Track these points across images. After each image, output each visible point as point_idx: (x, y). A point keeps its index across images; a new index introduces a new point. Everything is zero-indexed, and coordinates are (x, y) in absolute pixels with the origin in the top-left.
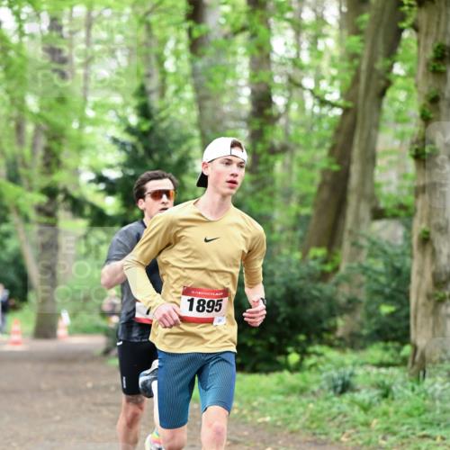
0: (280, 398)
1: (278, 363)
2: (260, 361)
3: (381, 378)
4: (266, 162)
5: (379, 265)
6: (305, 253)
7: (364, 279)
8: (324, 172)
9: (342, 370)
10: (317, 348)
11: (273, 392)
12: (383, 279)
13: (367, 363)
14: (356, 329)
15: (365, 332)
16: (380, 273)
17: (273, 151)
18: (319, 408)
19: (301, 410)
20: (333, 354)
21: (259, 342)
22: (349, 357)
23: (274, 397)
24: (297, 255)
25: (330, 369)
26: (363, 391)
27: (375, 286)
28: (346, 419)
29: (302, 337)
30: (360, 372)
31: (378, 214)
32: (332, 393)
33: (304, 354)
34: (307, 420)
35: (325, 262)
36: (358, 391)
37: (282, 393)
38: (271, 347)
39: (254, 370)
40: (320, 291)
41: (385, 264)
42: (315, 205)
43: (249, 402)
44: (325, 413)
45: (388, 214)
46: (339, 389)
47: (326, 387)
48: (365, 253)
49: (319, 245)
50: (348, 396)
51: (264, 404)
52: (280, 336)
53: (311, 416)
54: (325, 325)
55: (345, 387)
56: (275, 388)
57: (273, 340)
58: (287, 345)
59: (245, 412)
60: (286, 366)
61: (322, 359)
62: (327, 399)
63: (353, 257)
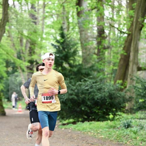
0: (107, 129)
1: (106, 118)
2: (100, 117)
3: (140, 123)
4: (102, 52)
5: (140, 86)
6: (115, 82)
7: (134, 90)
8: (122, 55)
9: (127, 120)
10: (119, 113)
11: (104, 128)
12: (141, 91)
13: (135, 118)
14: (132, 107)
15: (135, 108)
16: (140, 89)
17: (105, 48)
18: (120, 133)
19: (114, 133)
20: (124, 115)
21: (100, 111)
22: (130, 116)
23: (105, 129)
24: (113, 82)
25: (124, 120)
26: (134, 127)
27: (138, 93)
28: (129, 137)
29: (114, 109)
30: (133, 121)
31: (139, 69)
32: (124, 128)
33: (115, 115)
34: (116, 137)
35: (122, 85)
36: (133, 127)
37: (108, 128)
38: (104, 113)
39: (98, 121)
40: (120, 94)
41: (142, 85)
42: (118, 66)
43: (97, 131)
44: (122, 134)
45: (143, 69)
46: (126, 127)
47: (122, 126)
48: (135, 82)
49: (120, 79)
50: (129, 129)
51: (102, 132)
52: (107, 109)
53: (117, 135)
54: (122, 106)
55: (128, 126)
56: (105, 126)
57: (104, 110)
58: (109, 112)
59: (95, 134)
60: (109, 119)
61: (121, 117)
62: (122, 130)
63: (131, 83)
